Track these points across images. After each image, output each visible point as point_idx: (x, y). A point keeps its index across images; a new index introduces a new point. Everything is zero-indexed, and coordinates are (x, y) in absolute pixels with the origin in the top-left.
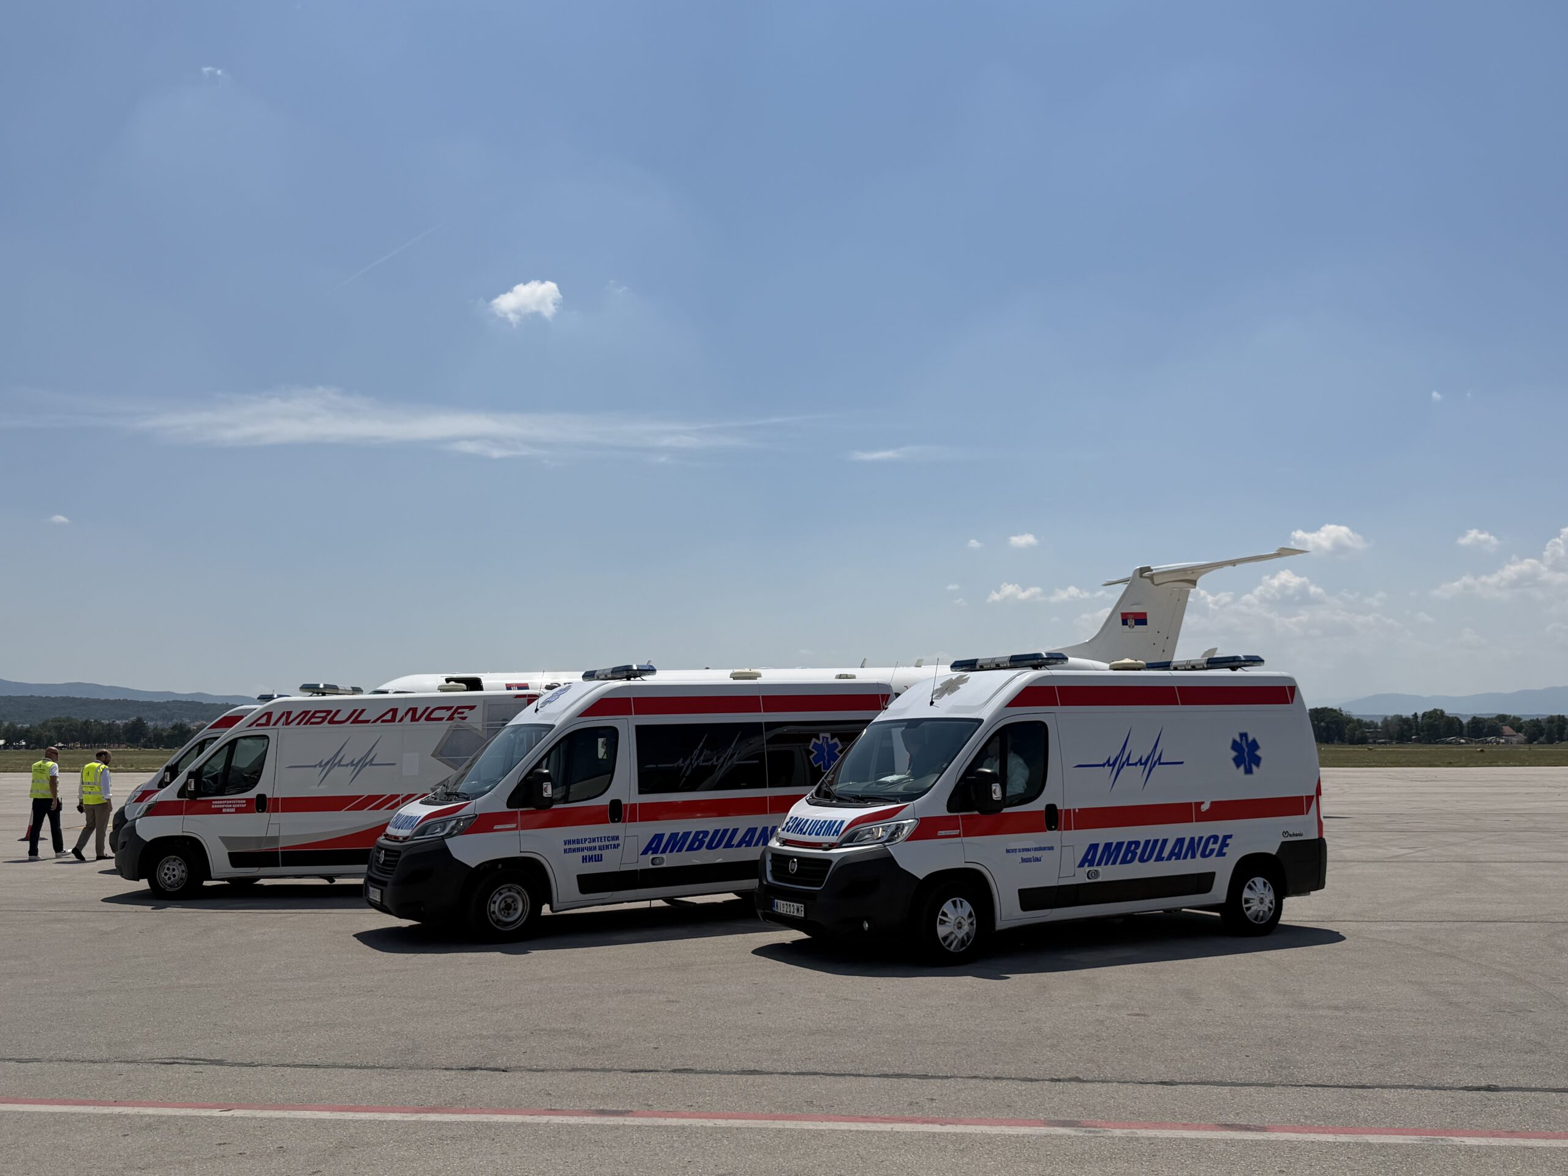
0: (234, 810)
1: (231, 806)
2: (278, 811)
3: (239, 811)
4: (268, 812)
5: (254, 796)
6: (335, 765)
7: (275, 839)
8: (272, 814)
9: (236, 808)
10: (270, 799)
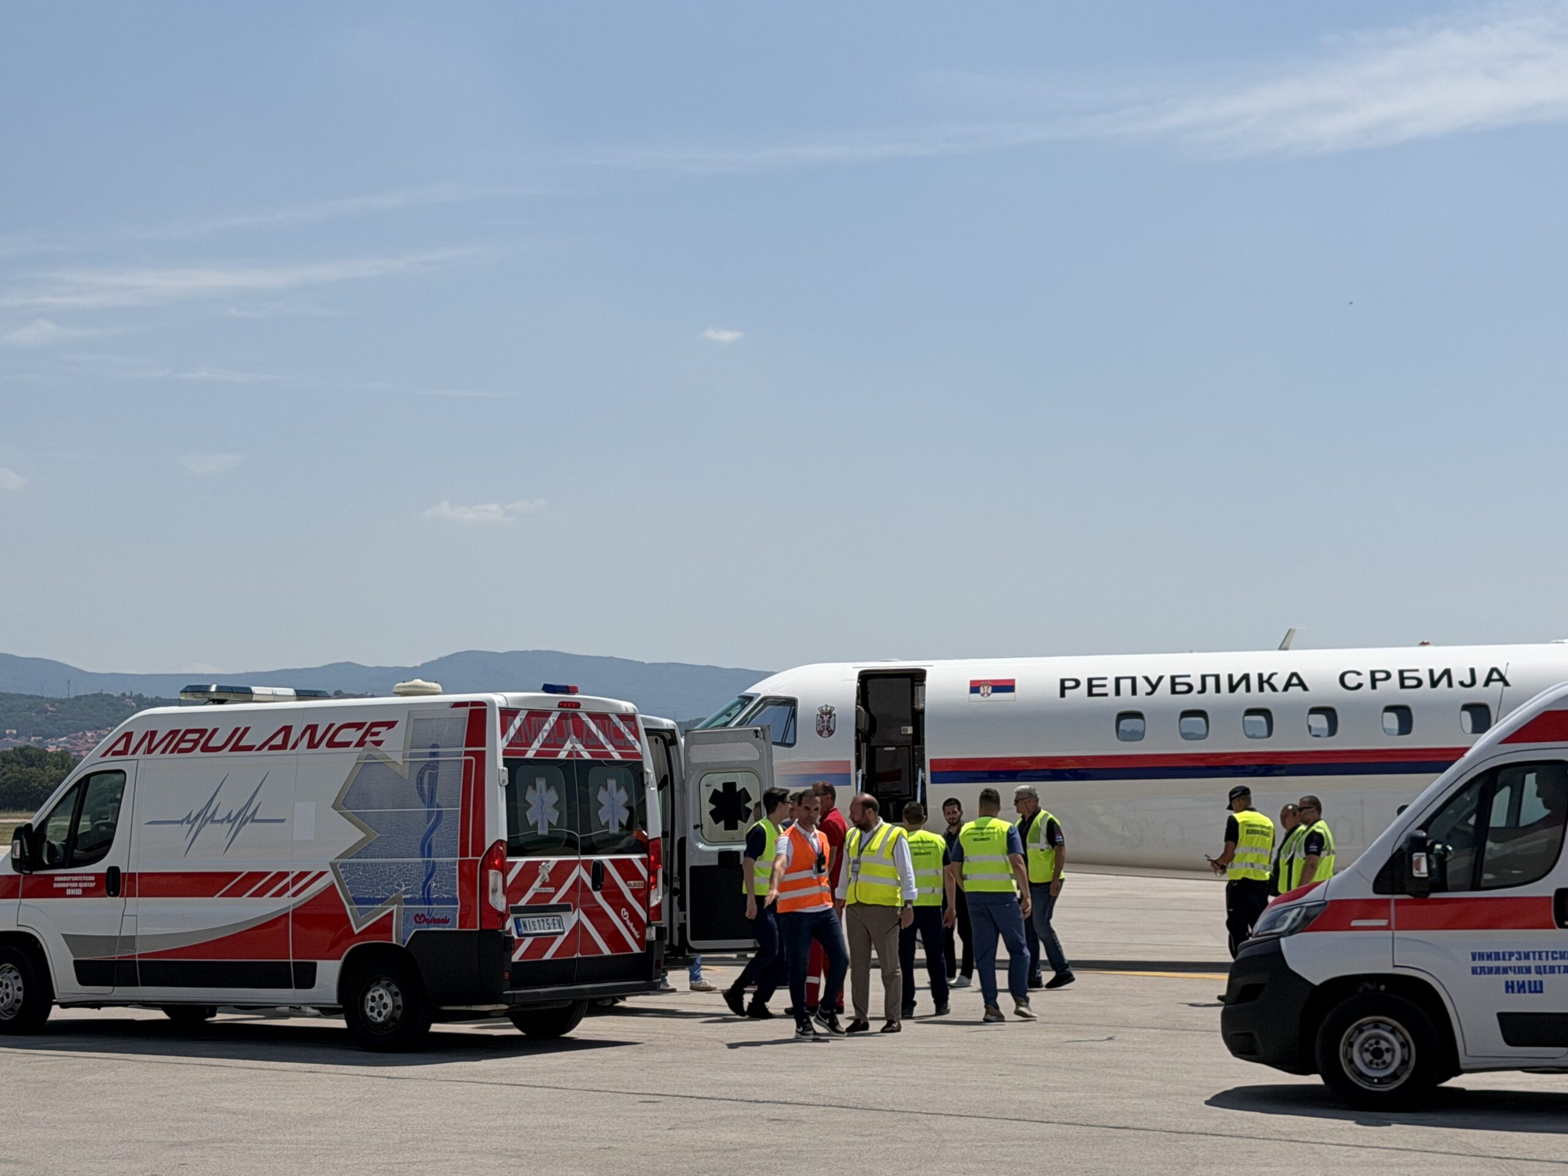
0: (79, 892)
1: (76, 885)
2: (134, 896)
3: (87, 893)
4: (122, 896)
5: (105, 871)
6: (206, 821)
7: (130, 941)
8: (127, 899)
9: (84, 889)
10: (124, 874)
